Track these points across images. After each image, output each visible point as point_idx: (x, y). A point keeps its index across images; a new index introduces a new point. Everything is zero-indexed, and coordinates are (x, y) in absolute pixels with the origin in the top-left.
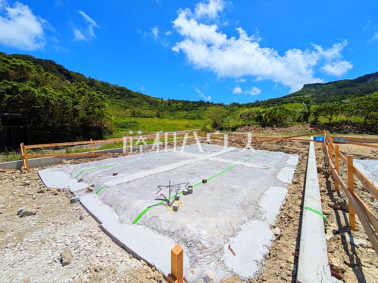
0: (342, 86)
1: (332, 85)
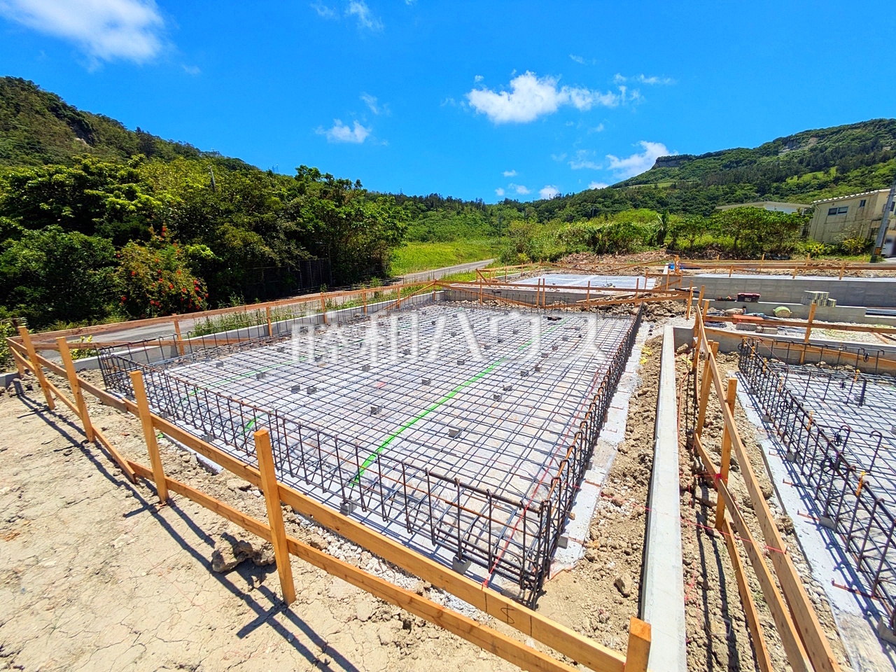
0: (731, 162)
1: (713, 161)
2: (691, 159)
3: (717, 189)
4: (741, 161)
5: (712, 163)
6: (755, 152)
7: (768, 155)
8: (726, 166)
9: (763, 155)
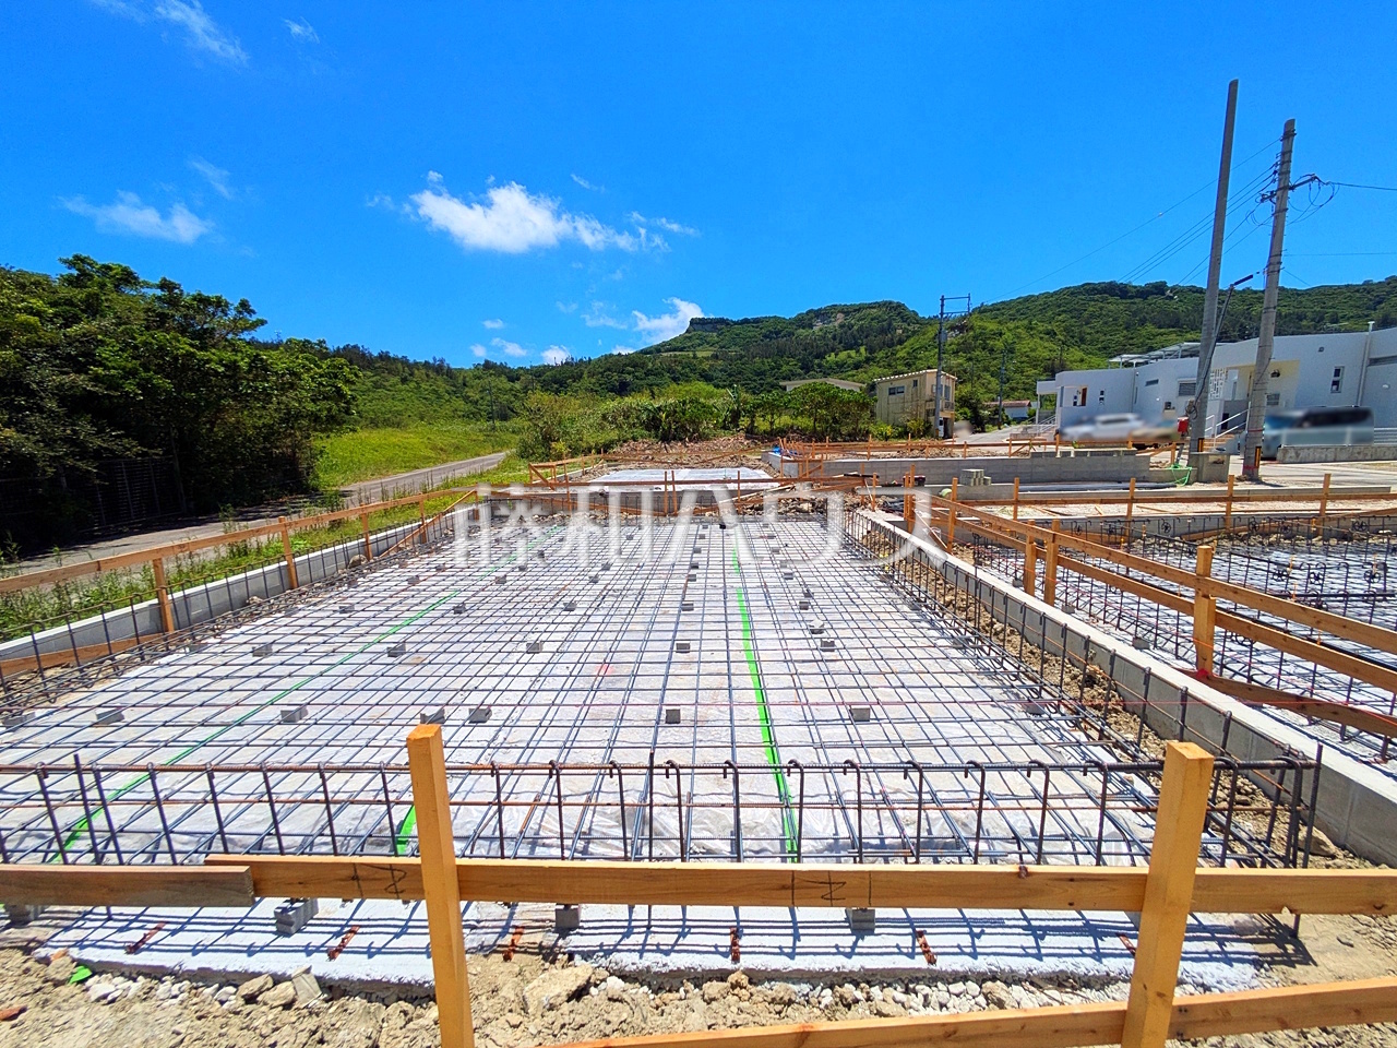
0: (771, 332)
1: (752, 329)
2: (728, 324)
3: (763, 363)
4: (780, 332)
5: (751, 331)
6: (791, 322)
7: (804, 328)
8: (766, 336)
9: (799, 327)
